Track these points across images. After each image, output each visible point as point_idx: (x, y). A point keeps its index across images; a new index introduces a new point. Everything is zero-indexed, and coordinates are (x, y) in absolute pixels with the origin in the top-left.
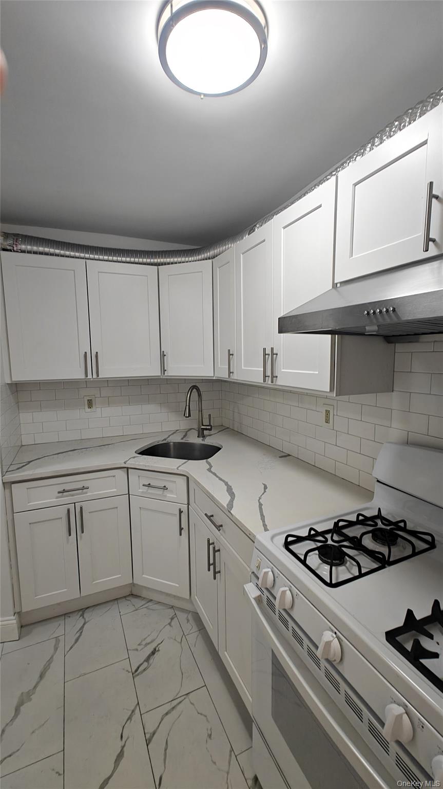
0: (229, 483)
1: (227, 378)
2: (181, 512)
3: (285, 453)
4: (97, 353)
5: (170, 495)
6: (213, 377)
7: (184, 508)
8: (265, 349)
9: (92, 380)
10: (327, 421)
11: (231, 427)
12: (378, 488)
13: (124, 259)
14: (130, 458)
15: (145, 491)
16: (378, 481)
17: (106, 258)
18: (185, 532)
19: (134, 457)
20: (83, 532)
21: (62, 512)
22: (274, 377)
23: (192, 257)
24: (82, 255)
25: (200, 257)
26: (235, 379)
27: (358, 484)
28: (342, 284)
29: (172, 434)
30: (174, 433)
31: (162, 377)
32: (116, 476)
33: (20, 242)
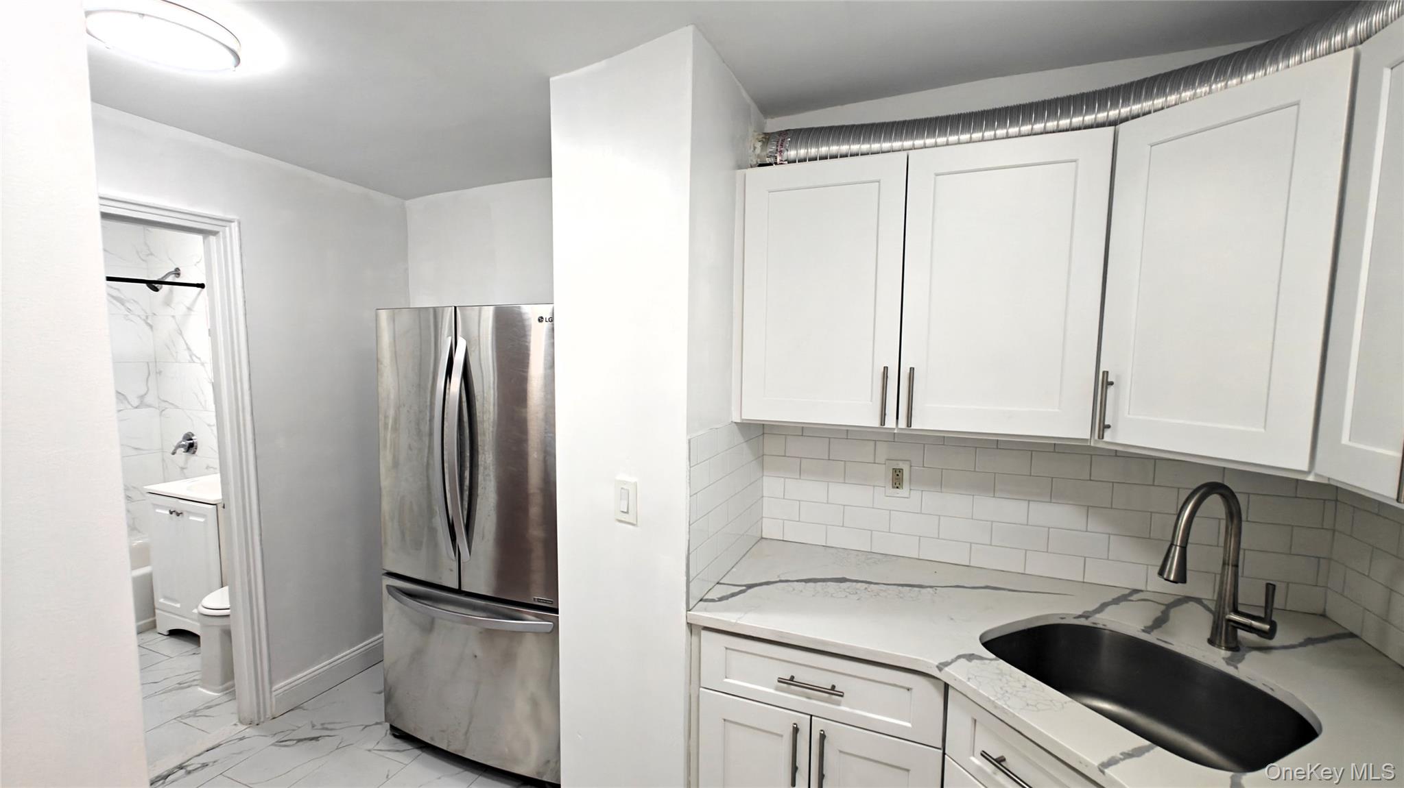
4: (912, 369)
6: (1309, 473)
9: (894, 431)
14: (963, 656)
15: (986, 770)
19: (970, 657)
21: (782, 723)
29: (1116, 601)
30: (1123, 598)
31: (1092, 444)
32: (913, 690)
33: (787, 145)
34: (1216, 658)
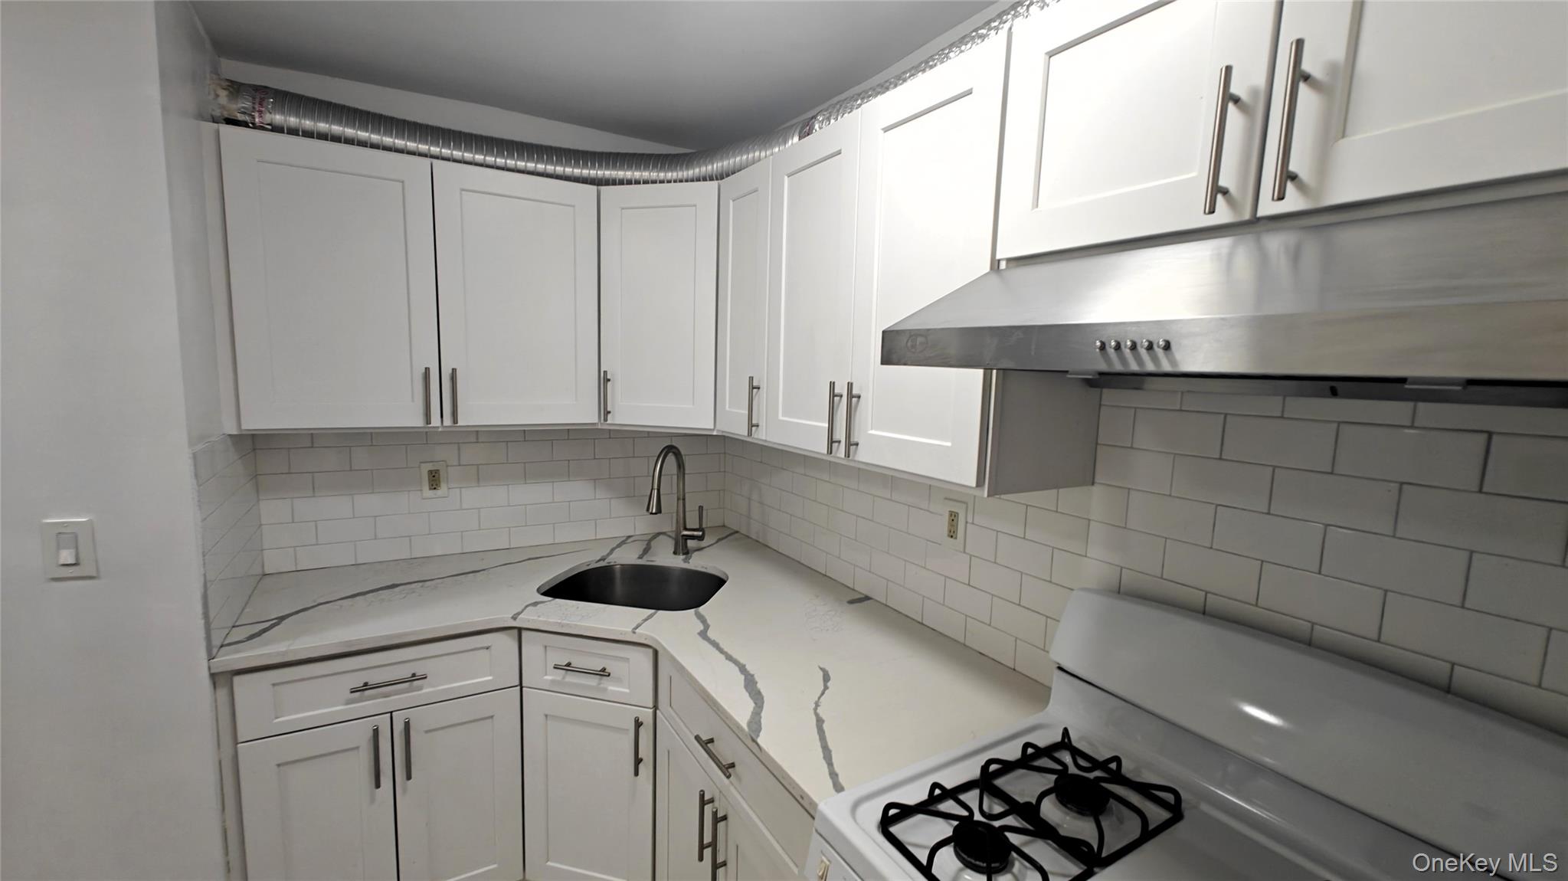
0: (747, 667)
1: (744, 436)
2: (638, 724)
3: (861, 593)
4: (454, 370)
5: (612, 688)
6: (713, 430)
7: (646, 715)
8: (832, 385)
9: (440, 430)
10: (952, 535)
11: (743, 531)
12: (1059, 682)
13: (521, 164)
14: (527, 606)
15: (559, 678)
16: (1060, 668)
17: (479, 158)
18: (645, 769)
19: (535, 604)
20: (409, 777)
21: (360, 734)
22: (851, 444)
23: (672, 171)
24: (423, 147)
25: (691, 173)
26: (761, 440)
27: (1013, 667)
28: (1012, 264)
29: (619, 546)
30: (623, 543)
31: (600, 427)
32: (492, 648)
33: (270, 107)
34: (677, 562)
